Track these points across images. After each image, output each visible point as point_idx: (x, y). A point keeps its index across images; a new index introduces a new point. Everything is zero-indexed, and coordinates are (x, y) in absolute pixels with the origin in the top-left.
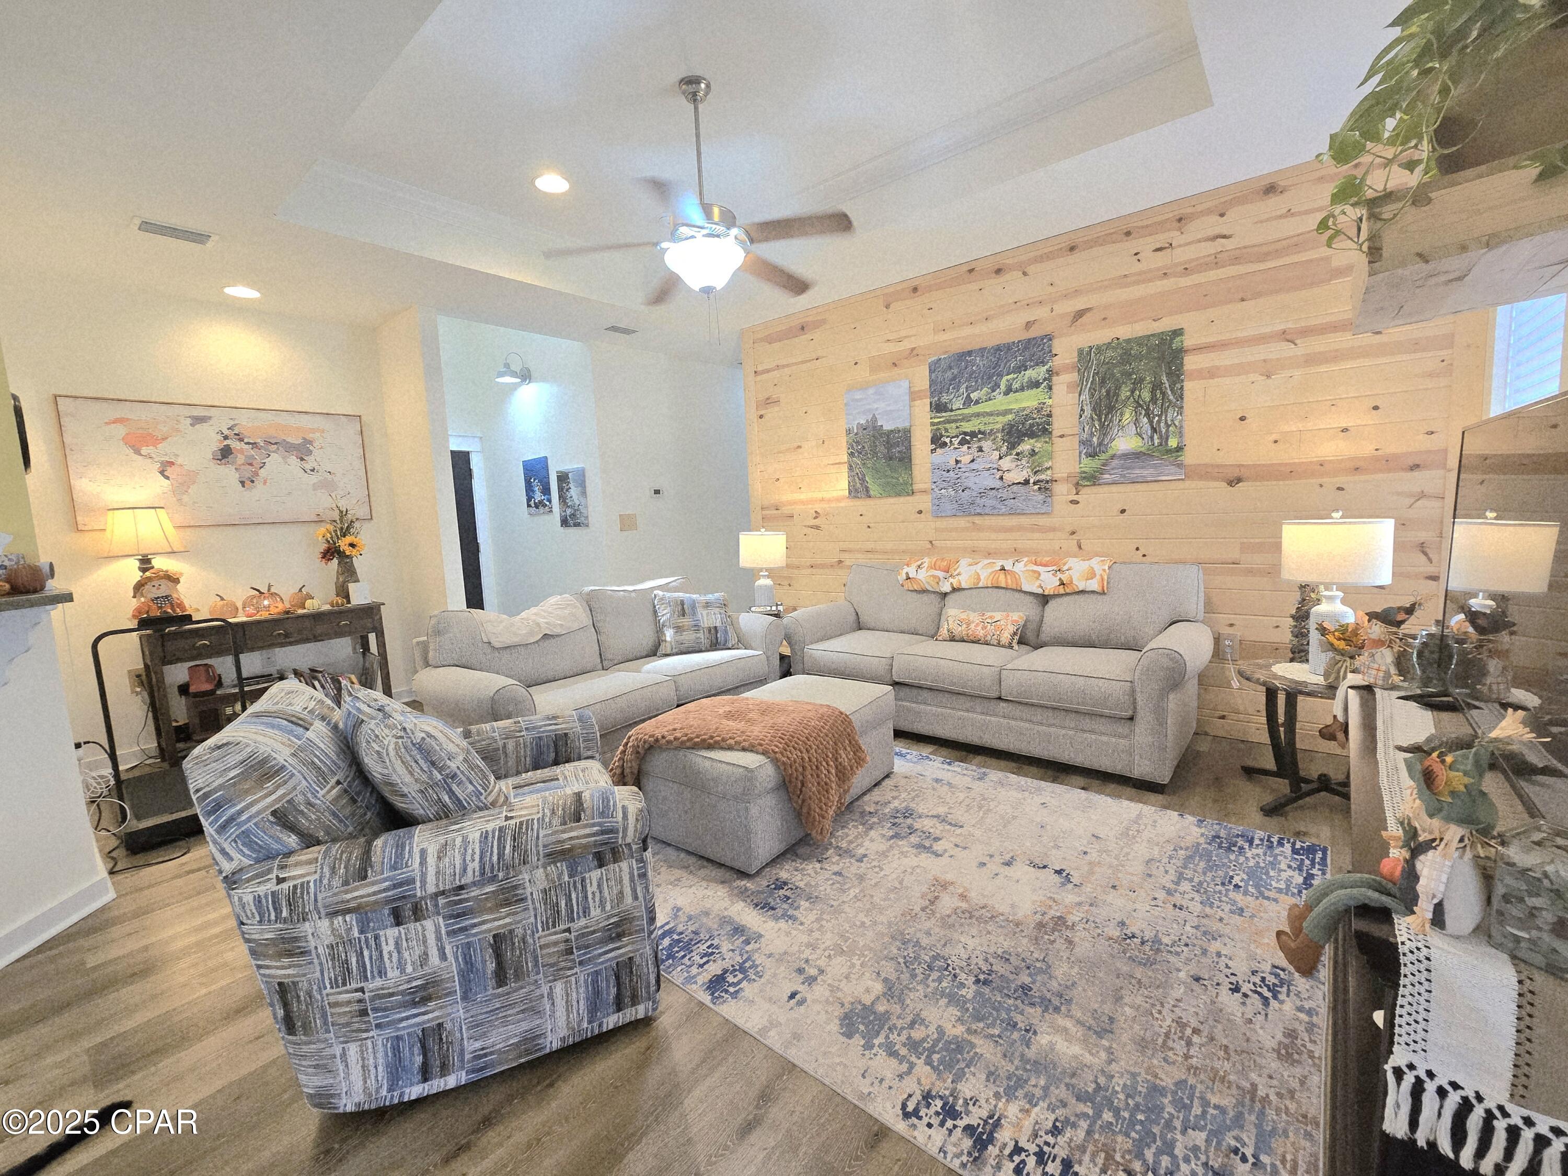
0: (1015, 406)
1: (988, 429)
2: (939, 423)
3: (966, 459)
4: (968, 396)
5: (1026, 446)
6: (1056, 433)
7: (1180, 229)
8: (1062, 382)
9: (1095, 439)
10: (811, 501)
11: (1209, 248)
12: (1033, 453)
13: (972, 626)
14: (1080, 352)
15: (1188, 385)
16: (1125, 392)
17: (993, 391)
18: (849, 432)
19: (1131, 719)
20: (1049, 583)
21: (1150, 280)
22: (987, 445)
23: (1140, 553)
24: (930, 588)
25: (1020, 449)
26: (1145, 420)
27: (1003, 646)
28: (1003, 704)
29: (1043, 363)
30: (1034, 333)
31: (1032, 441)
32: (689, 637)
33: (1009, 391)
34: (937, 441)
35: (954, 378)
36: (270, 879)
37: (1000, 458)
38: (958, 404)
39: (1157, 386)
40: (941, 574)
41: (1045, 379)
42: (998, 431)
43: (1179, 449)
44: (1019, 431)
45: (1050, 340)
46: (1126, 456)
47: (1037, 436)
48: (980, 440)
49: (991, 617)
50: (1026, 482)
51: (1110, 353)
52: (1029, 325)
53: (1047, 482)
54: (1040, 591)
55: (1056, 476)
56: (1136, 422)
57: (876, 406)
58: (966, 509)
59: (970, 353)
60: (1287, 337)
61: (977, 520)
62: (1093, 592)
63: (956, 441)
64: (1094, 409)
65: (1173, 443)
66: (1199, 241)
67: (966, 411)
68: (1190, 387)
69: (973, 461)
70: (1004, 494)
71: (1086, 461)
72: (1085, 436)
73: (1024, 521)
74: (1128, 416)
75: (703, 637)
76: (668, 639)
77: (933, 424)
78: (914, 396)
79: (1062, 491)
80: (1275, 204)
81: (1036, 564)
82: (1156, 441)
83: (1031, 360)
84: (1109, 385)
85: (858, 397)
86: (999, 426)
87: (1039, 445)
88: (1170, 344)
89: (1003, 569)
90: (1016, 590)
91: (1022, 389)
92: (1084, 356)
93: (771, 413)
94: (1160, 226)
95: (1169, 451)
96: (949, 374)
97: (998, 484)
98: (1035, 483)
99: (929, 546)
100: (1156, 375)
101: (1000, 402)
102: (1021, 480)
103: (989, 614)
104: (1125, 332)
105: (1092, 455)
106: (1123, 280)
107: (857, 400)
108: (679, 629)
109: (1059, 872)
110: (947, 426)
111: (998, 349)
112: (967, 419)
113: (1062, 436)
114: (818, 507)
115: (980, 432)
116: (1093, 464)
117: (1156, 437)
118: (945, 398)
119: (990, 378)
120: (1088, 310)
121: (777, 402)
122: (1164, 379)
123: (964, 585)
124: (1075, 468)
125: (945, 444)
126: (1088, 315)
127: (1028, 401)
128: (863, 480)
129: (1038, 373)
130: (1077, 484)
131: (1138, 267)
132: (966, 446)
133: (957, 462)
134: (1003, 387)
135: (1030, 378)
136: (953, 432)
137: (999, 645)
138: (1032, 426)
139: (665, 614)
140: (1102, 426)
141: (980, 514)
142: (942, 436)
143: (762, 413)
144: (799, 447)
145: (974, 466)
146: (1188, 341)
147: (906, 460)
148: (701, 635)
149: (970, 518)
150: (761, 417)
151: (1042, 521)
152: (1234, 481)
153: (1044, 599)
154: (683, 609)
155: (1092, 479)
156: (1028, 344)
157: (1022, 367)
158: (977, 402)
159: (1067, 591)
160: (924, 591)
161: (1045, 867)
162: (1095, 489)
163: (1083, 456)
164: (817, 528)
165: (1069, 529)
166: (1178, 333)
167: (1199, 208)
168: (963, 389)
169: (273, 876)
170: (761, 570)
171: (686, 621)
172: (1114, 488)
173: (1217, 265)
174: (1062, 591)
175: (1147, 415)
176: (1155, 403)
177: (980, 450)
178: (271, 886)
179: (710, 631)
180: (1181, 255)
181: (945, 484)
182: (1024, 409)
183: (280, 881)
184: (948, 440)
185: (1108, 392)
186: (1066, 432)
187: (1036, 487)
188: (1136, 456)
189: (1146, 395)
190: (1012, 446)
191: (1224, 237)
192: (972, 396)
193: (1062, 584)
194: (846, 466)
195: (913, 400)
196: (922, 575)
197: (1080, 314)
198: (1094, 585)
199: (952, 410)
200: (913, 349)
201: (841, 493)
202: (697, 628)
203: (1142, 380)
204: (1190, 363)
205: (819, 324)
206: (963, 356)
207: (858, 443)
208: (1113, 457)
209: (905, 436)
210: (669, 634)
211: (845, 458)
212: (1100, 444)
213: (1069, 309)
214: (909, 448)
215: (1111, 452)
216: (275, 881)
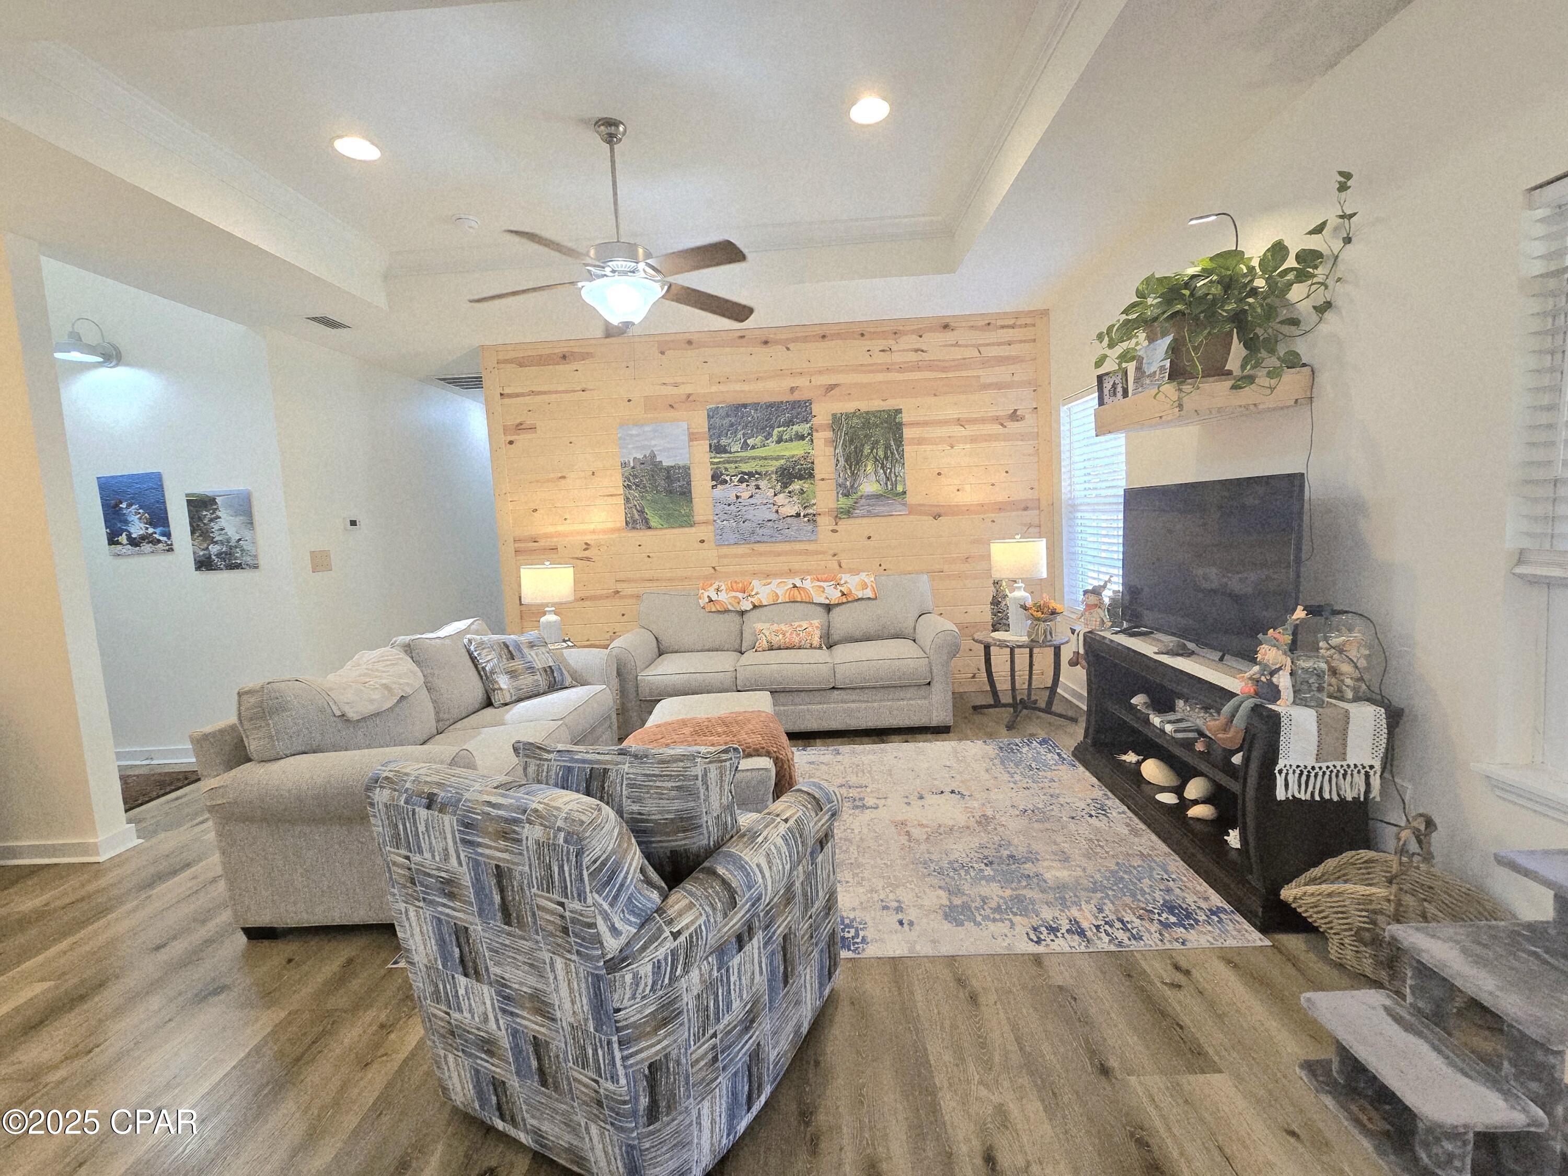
0: (787, 453)
1: (763, 470)
2: (719, 463)
3: (746, 495)
4: (745, 441)
5: (796, 486)
6: (818, 476)
7: (895, 340)
8: (821, 437)
9: (848, 483)
10: (583, 533)
11: (913, 357)
12: (802, 492)
13: (788, 635)
14: (834, 415)
15: (907, 449)
16: (867, 450)
17: (767, 439)
18: (624, 465)
19: (929, 684)
20: (834, 595)
21: (878, 371)
22: (763, 484)
23: (883, 567)
24: (731, 608)
25: (791, 488)
26: (882, 471)
27: (815, 648)
28: (836, 692)
29: (807, 421)
30: (796, 396)
31: (800, 482)
32: (527, 681)
33: (779, 441)
34: (717, 478)
35: (732, 425)
36: (666, 938)
37: (775, 495)
38: (736, 447)
39: (887, 447)
40: (740, 595)
41: (809, 434)
42: (772, 472)
43: (904, 493)
44: (791, 474)
45: (811, 404)
46: (869, 497)
47: (805, 478)
48: (757, 479)
49: (800, 626)
50: (798, 515)
51: (855, 420)
52: (792, 390)
53: (814, 515)
54: (827, 602)
55: (819, 511)
56: (876, 472)
57: (653, 442)
58: (745, 539)
59: (745, 406)
60: (960, 422)
61: (757, 547)
62: (869, 598)
63: (736, 479)
64: (846, 461)
65: (900, 489)
66: (907, 350)
67: (743, 454)
68: (908, 449)
69: (751, 497)
70: (780, 525)
71: (842, 500)
72: (841, 481)
73: (798, 546)
74: (870, 468)
75: (541, 680)
76: (504, 686)
77: (712, 463)
78: (693, 437)
79: (825, 522)
80: (950, 337)
81: (818, 580)
82: (889, 487)
83: (797, 418)
84: (857, 443)
85: (634, 432)
86: (774, 469)
87: (806, 485)
88: (895, 418)
89: (795, 586)
90: (810, 603)
91: (791, 440)
92: (837, 421)
93: (522, 439)
94: (883, 335)
95: (898, 494)
96: (726, 422)
97: (774, 516)
98: (804, 516)
99: (712, 571)
100: (887, 440)
101: (772, 449)
102: (794, 513)
103: (796, 624)
104: (864, 406)
105: (846, 495)
106: (860, 368)
107: (632, 436)
108: (513, 674)
109: (953, 792)
110: (727, 466)
111: (771, 405)
112: (745, 460)
113: (823, 480)
114: (588, 538)
115: (757, 473)
116: (848, 502)
117: (889, 483)
118: (724, 441)
119: (765, 429)
120: (836, 385)
121: (533, 428)
122: (892, 443)
123: (765, 603)
124: (833, 505)
125: (726, 482)
126: (837, 389)
127: (796, 450)
128: (641, 512)
129: (802, 428)
130: (836, 517)
131: (869, 361)
132: (745, 484)
133: (737, 497)
134: (775, 438)
135: (797, 432)
136: (732, 472)
137: (811, 647)
138: (800, 470)
139: (489, 660)
140: (853, 473)
141: (759, 542)
142: (722, 474)
143: (512, 438)
144: (563, 477)
145: (752, 501)
146: (905, 418)
147: (686, 494)
148: (538, 677)
149: (751, 546)
150: (511, 443)
151: (811, 547)
152: (937, 516)
153: (828, 608)
154: (510, 652)
155: (848, 513)
156: (795, 405)
157: (790, 423)
158: (753, 447)
159: (848, 599)
160: (727, 611)
161: (942, 792)
162: (851, 521)
163: (840, 496)
164: (588, 559)
165: (832, 552)
166: (899, 411)
167: (908, 328)
168: (740, 435)
169: (667, 934)
170: (547, 605)
171: (517, 664)
172: (865, 520)
173: (919, 368)
174: (845, 600)
175: (882, 468)
176: (887, 460)
177: (758, 487)
178: (670, 944)
179: (546, 671)
180: (897, 358)
181: (726, 517)
182: (793, 456)
183: (676, 935)
184: (728, 478)
185: (856, 448)
186: (826, 476)
187: (806, 519)
188: (877, 497)
189: (881, 453)
190: (785, 486)
191: (922, 351)
192: (748, 441)
193: (843, 594)
194: (622, 497)
195: (691, 440)
196: (723, 597)
197: (832, 387)
198: (869, 593)
199: (730, 453)
200: (689, 396)
201: (618, 525)
202: (531, 670)
203: (877, 442)
204: (908, 433)
205: (585, 356)
206: (739, 408)
207: (635, 476)
208: (861, 497)
209: (686, 472)
210: (503, 682)
211: (621, 491)
212: (852, 486)
213: (824, 383)
214: (689, 483)
215: (859, 494)
216: (671, 938)
